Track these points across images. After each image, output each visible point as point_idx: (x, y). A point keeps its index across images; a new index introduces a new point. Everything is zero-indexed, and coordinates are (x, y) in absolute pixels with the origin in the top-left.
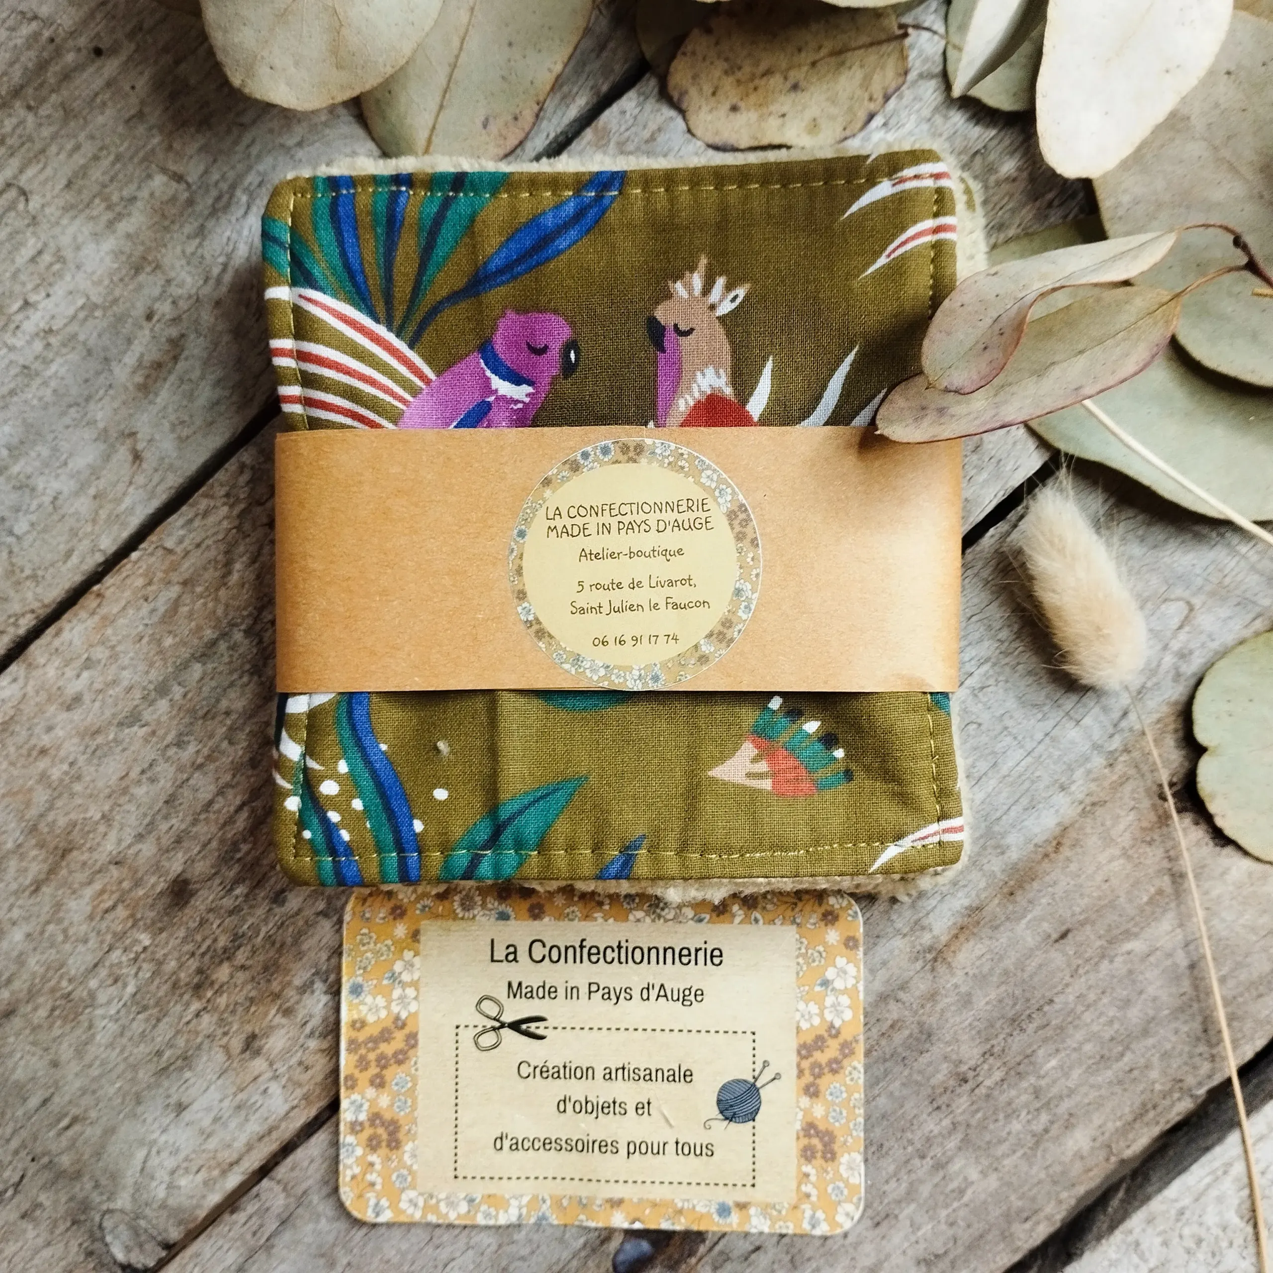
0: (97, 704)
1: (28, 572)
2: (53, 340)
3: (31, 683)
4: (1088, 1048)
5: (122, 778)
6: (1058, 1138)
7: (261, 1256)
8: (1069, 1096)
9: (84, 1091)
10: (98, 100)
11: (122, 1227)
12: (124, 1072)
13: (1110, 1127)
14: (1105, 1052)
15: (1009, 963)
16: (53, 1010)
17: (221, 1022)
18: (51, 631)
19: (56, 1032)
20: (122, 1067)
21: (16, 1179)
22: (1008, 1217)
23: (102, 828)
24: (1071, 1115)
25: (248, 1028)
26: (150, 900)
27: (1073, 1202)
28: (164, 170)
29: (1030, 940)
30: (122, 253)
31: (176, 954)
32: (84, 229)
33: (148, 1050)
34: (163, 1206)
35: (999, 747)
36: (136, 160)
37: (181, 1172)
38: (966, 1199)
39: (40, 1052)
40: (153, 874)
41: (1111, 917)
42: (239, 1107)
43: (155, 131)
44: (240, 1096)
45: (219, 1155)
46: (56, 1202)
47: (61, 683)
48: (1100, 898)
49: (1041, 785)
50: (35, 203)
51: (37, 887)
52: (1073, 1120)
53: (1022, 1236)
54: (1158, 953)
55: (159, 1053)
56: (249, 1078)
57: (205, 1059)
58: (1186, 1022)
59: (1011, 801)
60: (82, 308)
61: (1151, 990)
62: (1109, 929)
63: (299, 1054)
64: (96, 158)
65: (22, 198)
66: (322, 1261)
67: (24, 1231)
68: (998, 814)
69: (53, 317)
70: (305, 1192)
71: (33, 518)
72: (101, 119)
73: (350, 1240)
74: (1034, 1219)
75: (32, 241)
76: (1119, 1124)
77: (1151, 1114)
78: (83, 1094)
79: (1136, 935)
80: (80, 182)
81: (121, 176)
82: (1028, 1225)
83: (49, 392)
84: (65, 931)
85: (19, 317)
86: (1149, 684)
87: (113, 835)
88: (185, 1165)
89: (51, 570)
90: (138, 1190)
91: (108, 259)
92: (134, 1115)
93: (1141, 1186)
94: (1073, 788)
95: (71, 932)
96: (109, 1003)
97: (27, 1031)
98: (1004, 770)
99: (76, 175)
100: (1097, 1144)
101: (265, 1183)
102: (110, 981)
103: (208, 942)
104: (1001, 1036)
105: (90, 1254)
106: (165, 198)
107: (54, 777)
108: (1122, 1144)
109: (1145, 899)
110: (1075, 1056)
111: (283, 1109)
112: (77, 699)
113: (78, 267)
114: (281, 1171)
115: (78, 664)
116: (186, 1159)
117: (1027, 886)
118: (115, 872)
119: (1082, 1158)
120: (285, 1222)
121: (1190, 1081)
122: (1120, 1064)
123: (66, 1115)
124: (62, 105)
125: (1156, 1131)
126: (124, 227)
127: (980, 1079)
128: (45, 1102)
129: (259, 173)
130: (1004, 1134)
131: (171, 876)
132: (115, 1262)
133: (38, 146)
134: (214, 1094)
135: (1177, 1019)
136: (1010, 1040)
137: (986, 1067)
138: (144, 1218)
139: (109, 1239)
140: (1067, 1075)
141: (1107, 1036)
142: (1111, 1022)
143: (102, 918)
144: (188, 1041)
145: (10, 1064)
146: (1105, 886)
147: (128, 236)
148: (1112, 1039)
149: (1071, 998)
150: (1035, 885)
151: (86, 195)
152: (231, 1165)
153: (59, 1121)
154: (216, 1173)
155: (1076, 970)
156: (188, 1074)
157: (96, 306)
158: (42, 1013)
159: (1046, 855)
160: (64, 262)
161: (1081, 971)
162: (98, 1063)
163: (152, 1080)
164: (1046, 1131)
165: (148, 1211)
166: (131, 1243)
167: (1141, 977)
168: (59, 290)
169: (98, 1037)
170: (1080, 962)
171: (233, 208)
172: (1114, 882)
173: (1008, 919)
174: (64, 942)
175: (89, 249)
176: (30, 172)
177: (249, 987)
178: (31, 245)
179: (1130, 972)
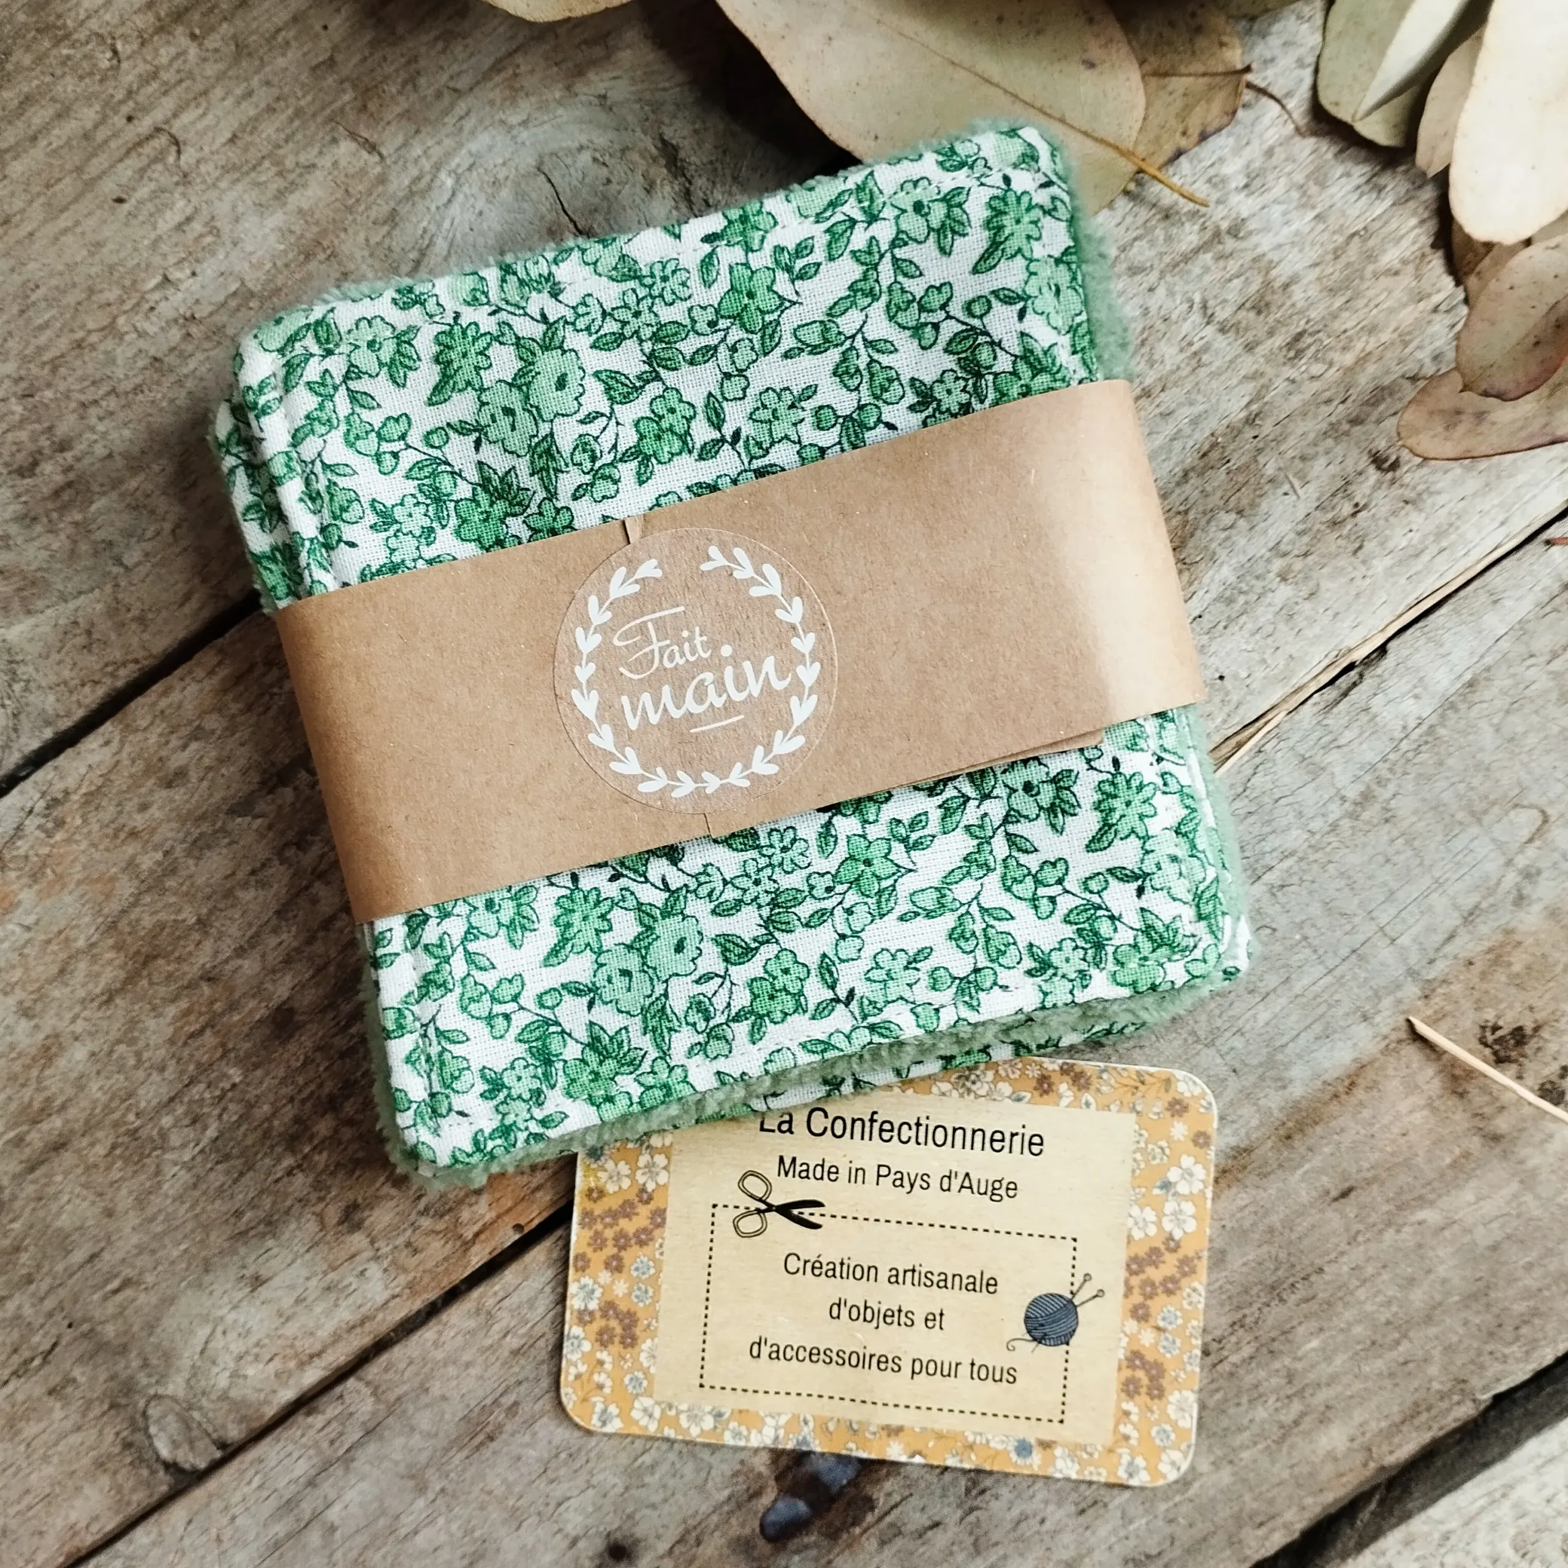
0: (205, 784)
1: (135, 612)
2: (194, 330)
3: (127, 749)
4: (1358, 1330)
5: (227, 877)
6: (1307, 1433)
7: (338, 1470)
8: (1328, 1385)
9: (141, 1249)
10: (280, 39)
11: (171, 1418)
12: (193, 1231)
13: (1374, 1426)
14: (1378, 1337)
15: (1275, 1219)
16: (114, 1147)
17: (318, 1185)
18: (158, 687)
19: (115, 1175)
20: (190, 1226)
21: (46, 1346)
22: (1238, 1520)
23: (196, 936)
24: (1328, 1407)
25: (350, 1196)
26: (246, 1029)
27: (1318, 1510)
28: (353, 135)
29: (1304, 1195)
30: (291, 232)
31: (271, 1097)
32: (246, 197)
33: (224, 1209)
34: (224, 1397)
35: (1295, 959)
36: (319, 119)
37: (250, 1358)
38: (1191, 1492)
39: (92, 1197)
40: (254, 996)
41: (1404, 1178)
42: (328, 1288)
43: (347, 85)
44: (332, 1276)
45: (297, 1343)
46: (93, 1379)
47: (163, 753)
48: (1393, 1154)
49: (1340, 1011)
50: (189, 156)
51: (109, 997)
52: (1329, 1414)
53: (1253, 1544)
54: (1456, 1227)
55: (238, 1214)
56: (344, 1255)
57: (293, 1226)
58: (1478, 1312)
59: (1303, 1025)
60: (235, 294)
61: (1441, 1271)
62: (1401, 1191)
63: (409, 1233)
64: (271, 110)
65: (174, 148)
66: (411, 1483)
67: (51, 1410)
68: (1284, 1040)
69: (197, 301)
70: (399, 1399)
71: (148, 546)
72: (281, 62)
73: (448, 1462)
74: (1270, 1525)
75: (181, 204)
76: (1383, 1424)
77: (1424, 1416)
78: (140, 1253)
79: (1432, 1203)
80: (248, 138)
81: (299, 136)
82: (1261, 1532)
83: (183, 393)
84: (138, 1054)
85: (157, 296)
86: (1484, 905)
87: (208, 946)
88: (256, 1350)
89: (164, 614)
90: (195, 1375)
91: (273, 238)
92: (199, 1285)
93: (1399, 1500)
94: (1378, 1019)
95: (145, 1056)
96: (184, 1146)
97: (79, 1171)
98: (1298, 988)
99: (243, 128)
100: (1355, 1445)
101: (351, 1383)
102: (186, 1121)
103: (313, 1087)
104: (1256, 1306)
105: (127, 1445)
106: (351, 171)
107: (144, 867)
108: (1385, 1448)
109: (1448, 1160)
110: (1340, 1338)
111: (380, 1299)
112: (181, 774)
113: (235, 244)
114: (373, 1370)
115: (185, 731)
116: (257, 1345)
117: (1309, 1131)
118: (206, 989)
119: (1336, 1460)
120: (370, 1432)
121: (1476, 1382)
122: (1394, 1354)
123: (116, 1276)
124: (234, 37)
125: (1426, 1437)
126: (295, 200)
127: (1225, 1353)
128: (93, 1257)
129: (471, 154)
130: (1245, 1422)
131: (274, 1003)
132: (158, 1458)
133: (199, 87)
134: (299, 1271)
135: (1467, 1307)
136: (1266, 1310)
137: (1233, 1339)
138: (200, 1408)
139: (153, 1430)
140: (1328, 1359)
141: (1383, 1319)
142: (1389, 1303)
143: (185, 1044)
144: (274, 1203)
145: (54, 1207)
146: (1402, 1141)
147: (300, 211)
148: (1388, 1323)
149: (1345, 1269)
150: (1319, 1129)
151: (253, 155)
152: (312, 1357)
153: (107, 1281)
154: (292, 1364)
155: (1355, 1238)
156: (270, 1243)
157: (252, 295)
158: (101, 1150)
159: (1336, 1096)
160: (218, 236)
161: (1360, 1239)
162: (161, 1218)
163: (226, 1245)
164: (1296, 1423)
165: (204, 1402)
166: (179, 1438)
167: (1431, 1254)
168: (209, 269)
169: (166, 1187)
170: (1361, 1227)
171: (434, 194)
172: (1413, 1137)
173: (1280, 1166)
174: (136, 1067)
175: (250, 223)
176: (186, 118)
177: (355, 1146)
178: (180, 208)
179: (1420, 1246)
